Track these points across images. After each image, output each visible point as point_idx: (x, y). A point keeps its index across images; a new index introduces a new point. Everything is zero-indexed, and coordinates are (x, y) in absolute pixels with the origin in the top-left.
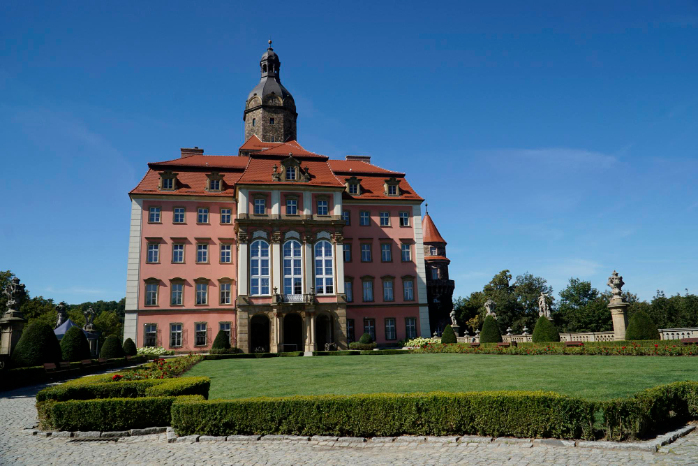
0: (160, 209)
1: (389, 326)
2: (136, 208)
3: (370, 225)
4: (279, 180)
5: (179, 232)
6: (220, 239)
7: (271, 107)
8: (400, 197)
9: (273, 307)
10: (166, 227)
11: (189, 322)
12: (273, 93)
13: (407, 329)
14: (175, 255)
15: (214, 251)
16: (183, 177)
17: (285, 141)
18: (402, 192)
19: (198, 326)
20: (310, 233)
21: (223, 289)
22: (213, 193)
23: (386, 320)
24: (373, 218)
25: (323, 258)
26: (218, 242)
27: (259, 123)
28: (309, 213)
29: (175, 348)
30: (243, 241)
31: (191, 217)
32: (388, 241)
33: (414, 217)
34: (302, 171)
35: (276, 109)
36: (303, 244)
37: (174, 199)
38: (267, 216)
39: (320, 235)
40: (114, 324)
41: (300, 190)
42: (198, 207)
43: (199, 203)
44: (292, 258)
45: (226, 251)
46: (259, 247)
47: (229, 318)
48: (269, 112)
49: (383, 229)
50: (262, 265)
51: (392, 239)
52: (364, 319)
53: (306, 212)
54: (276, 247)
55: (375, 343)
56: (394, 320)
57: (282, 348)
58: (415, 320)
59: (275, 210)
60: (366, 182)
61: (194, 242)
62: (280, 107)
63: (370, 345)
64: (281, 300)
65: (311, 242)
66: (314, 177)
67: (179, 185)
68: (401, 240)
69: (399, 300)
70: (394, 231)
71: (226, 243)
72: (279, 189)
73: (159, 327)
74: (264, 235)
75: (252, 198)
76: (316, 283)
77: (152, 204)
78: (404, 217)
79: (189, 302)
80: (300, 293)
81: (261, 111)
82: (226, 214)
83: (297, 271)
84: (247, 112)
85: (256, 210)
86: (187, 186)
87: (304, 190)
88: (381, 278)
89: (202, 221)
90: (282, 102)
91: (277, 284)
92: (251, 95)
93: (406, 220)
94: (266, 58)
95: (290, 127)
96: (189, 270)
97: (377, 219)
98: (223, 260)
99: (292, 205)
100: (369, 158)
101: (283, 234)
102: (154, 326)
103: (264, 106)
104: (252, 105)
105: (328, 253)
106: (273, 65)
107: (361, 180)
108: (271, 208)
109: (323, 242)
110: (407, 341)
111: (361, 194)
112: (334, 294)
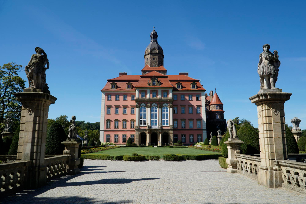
0: (111, 96)
1: (191, 137)
2: (103, 95)
3: (185, 100)
4: (150, 85)
5: (117, 103)
6: (131, 106)
7: (153, 54)
8: (196, 90)
9: (147, 130)
10: (113, 102)
11: (120, 134)
12: (154, 48)
13: (198, 139)
14: (116, 111)
15: (129, 110)
16: (119, 84)
17: (159, 66)
18: (198, 87)
19: (123, 136)
20: (160, 104)
21: (132, 123)
22: (128, 90)
23: (190, 135)
24: (186, 97)
25: (165, 113)
26: (130, 107)
27: (149, 60)
28: (160, 97)
29: (116, 143)
30: (137, 107)
31: (121, 98)
32: (192, 106)
33: (202, 97)
34: (158, 82)
35: (155, 54)
36: (158, 108)
37: (115, 92)
38: (145, 98)
39: (164, 105)
40: (97, 134)
41: (157, 89)
42: (123, 95)
43: (124, 93)
44: (154, 113)
45: (133, 110)
46: (143, 109)
47: (133, 133)
48: (153, 55)
49: (190, 101)
50: (144, 115)
51: (193, 105)
52: (182, 135)
53: (159, 96)
54: (149, 109)
55: (182, 144)
56: (193, 135)
57: (150, 144)
58: (201, 135)
59: (148, 96)
60: (184, 84)
61: (122, 107)
62: (157, 53)
63: (181, 144)
64: (150, 128)
65: (161, 107)
66: (162, 84)
67: (117, 87)
68: (196, 105)
69: (195, 128)
70: (194, 102)
71: (133, 107)
72: (150, 89)
73: (111, 136)
74: (144, 105)
75: (141, 92)
76: (162, 122)
77: (108, 94)
78: (198, 97)
79: (121, 128)
80: (157, 125)
81: (150, 55)
82: (133, 97)
83: (156, 118)
84: (145, 56)
85: (142, 96)
86: (120, 87)
87: (159, 89)
88: (189, 120)
89: (124, 99)
90: (158, 51)
91: (149, 122)
92: (146, 49)
93: (199, 98)
94: (152, 34)
95: (161, 61)
96: (121, 117)
97: (187, 98)
98: (132, 113)
99: (154, 94)
100: (188, 73)
101: (151, 105)
102: (109, 135)
103: (151, 53)
104: (147, 53)
105: (167, 111)
106: (155, 36)
107: (182, 83)
108: (147, 95)
109: (165, 107)
110: (197, 143)
111: (181, 88)
112: (169, 126)
